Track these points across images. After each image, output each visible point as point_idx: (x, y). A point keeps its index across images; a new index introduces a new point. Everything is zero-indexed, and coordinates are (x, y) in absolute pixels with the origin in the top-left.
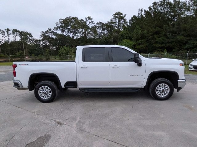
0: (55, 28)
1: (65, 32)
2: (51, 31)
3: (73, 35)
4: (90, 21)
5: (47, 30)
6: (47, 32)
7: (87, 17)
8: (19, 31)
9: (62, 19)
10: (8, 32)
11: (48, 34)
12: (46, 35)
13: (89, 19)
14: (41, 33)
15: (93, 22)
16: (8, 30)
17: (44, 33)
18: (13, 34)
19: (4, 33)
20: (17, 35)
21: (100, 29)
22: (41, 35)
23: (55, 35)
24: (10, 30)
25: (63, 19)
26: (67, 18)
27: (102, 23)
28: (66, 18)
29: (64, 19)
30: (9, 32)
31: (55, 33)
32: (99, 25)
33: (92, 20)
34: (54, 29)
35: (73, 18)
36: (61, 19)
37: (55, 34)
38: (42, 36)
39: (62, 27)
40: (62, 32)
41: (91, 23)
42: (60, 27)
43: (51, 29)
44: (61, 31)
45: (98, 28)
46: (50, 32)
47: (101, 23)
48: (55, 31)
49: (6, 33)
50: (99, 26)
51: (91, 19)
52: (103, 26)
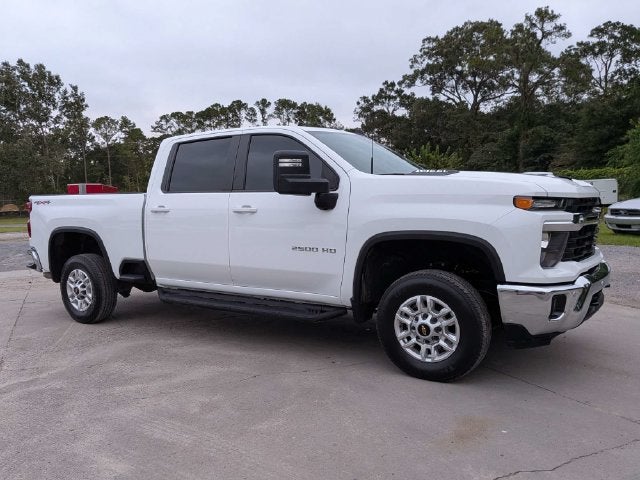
0: (405, 77)
1: (443, 91)
2: (393, 94)
3: (476, 97)
4: (548, 26)
5: (381, 90)
6: (381, 97)
7: (532, 13)
8: (294, 105)
9: (433, 36)
10: (263, 112)
11: (383, 103)
12: (376, 108)
13: (542, 21)
14: (358, 103)
15: (562, 28)
16: (264, 103)
17: (368, 101)
18: (279, 117)
19: (255, 115)
20: (289, 120)
21: (612, 56)
22: (359, 110)
23: (407, 107)
24: (270, 103)
25: (436, 40)
26: (457, 29)
27: (624, 28)
28: (452, 33)
29: (441, 37)
30: (267, 110)
31: (408, 97)
32: (605, 38)
33: (559, 22)
34: (400, 83)
35: (479, 27)
36: (429, 39)
37: (408, 101)
38: (360, 115)
39: (430, 69)
40: (434, 91)
41: (550, 34)
42: (423, 72)
43: (393, 84)
44: (429, 87)
45: (601, 52)
46: (390, 98)
47: (615, 26)
48: (407, 92)
49: (259, 116)
50: (602, 45)
51: (553, 17)
52: (623, 38)
